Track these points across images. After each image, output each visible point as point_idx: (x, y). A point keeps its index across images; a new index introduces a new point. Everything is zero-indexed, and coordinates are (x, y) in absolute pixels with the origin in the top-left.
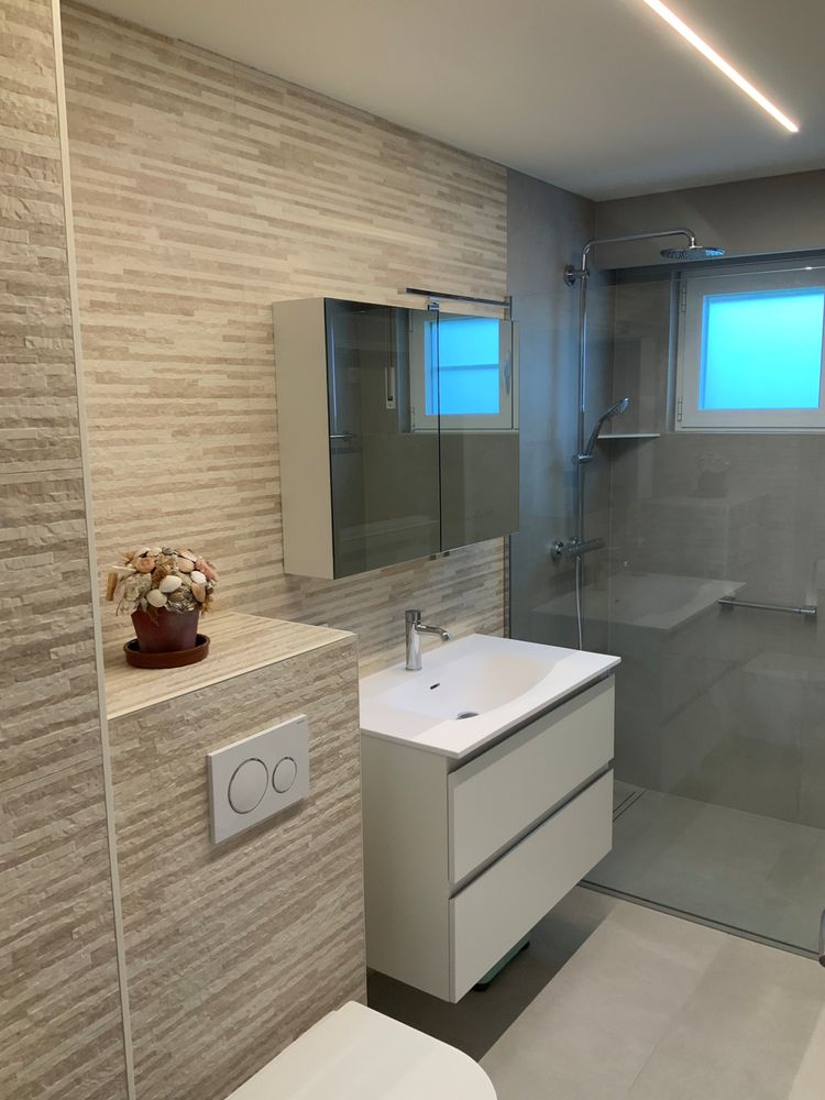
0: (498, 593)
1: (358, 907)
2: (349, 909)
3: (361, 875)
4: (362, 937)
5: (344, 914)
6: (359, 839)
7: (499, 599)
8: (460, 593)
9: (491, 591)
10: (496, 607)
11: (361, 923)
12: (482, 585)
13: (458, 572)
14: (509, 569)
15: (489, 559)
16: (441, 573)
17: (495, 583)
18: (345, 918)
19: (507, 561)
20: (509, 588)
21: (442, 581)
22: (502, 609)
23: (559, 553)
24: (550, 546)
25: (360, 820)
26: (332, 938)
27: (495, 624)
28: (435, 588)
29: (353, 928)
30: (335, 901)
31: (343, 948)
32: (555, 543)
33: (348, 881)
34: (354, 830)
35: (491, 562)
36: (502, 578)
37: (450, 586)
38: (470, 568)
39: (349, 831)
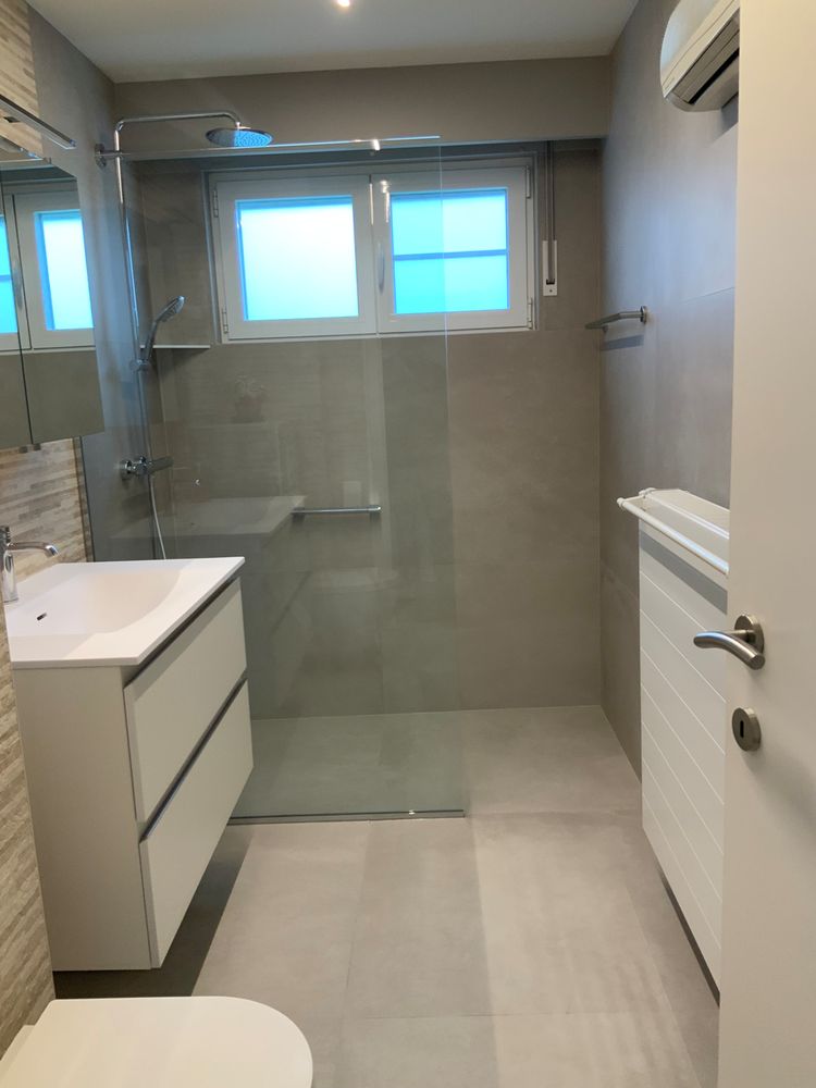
0: (76, 516)
1: (33, 883)
2: (25, 885)
3: (32, 841)
4: (41, 921)
5: (20, 893)
6: (23, 793)
7: (76, 523)
8: (38, 512)
9: (69, 513)
10: (75, 533)
11: (38, 904)
12: (58, 505)
13: (33, 486)
14: (84, 488)
15: (63, 473)
16: (16, 486)
17: (70, 503)
18: (21, 899)
19: (82, 478)
20: (86, 509)
21: (16, 497)
22: (81, 536)
23: (129, 472)
24: (118, 467)
25: (22, 768)
26: (10, 929)
27: (78, 554)
28: (10, 504)
29: (30, 911)
30: (8, 879)
31: (24, 939)
32: (123, 463)
33: (18, 850)
34: (17, 781)
35: (62, 478)
36: (77, 498)
37: (26, 504)
38: (44, 483)
39: (13, 782)
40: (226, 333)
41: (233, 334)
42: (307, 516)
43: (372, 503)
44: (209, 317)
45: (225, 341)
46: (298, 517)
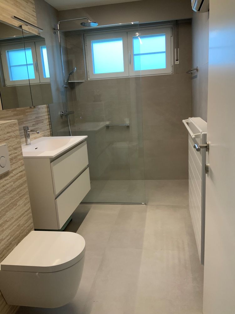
0: (48, 125)
1: (29, 205)
3: (28, 196)
4: (31, 214)
5: (25, 207)
6: (26, 185)
7: (48, 127)
8: (37, 124)
9: (46, 125)
10: (48, 129)
11: (30, 210)
12: (43, 122)
13: (36, 117)
14: (50, 118)
15: (44, 114)
16: (31, 117)
17: (46, 122)
18: (26, 208)
19: (49, 116)
20: (51, 123)
21: (31, 120)
23: (62, 115)
24: (59, 113)
25: (26, 179)
26: (23, 214)
27: (48, 135)
29: (28, 212)
30: (22, 203)
31: (26, 218)
32: (61, 112)
33: (25, 197)
34: (25, 182)
35: (44, 116)
36: (48, 121)
37: (34, 122)
38: (39, 117)
39: (23, 182)
40: (89, 77)
41: (91, 78)
42: (110, 127)
43: (127, 123)
44: (84, 73)
45: (89, 79)
46: (108, 127)
